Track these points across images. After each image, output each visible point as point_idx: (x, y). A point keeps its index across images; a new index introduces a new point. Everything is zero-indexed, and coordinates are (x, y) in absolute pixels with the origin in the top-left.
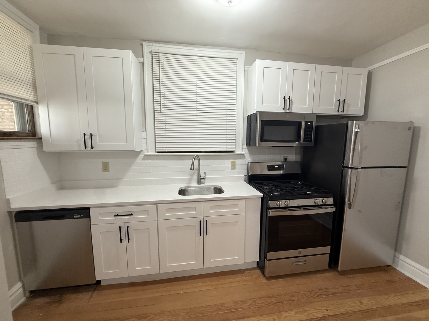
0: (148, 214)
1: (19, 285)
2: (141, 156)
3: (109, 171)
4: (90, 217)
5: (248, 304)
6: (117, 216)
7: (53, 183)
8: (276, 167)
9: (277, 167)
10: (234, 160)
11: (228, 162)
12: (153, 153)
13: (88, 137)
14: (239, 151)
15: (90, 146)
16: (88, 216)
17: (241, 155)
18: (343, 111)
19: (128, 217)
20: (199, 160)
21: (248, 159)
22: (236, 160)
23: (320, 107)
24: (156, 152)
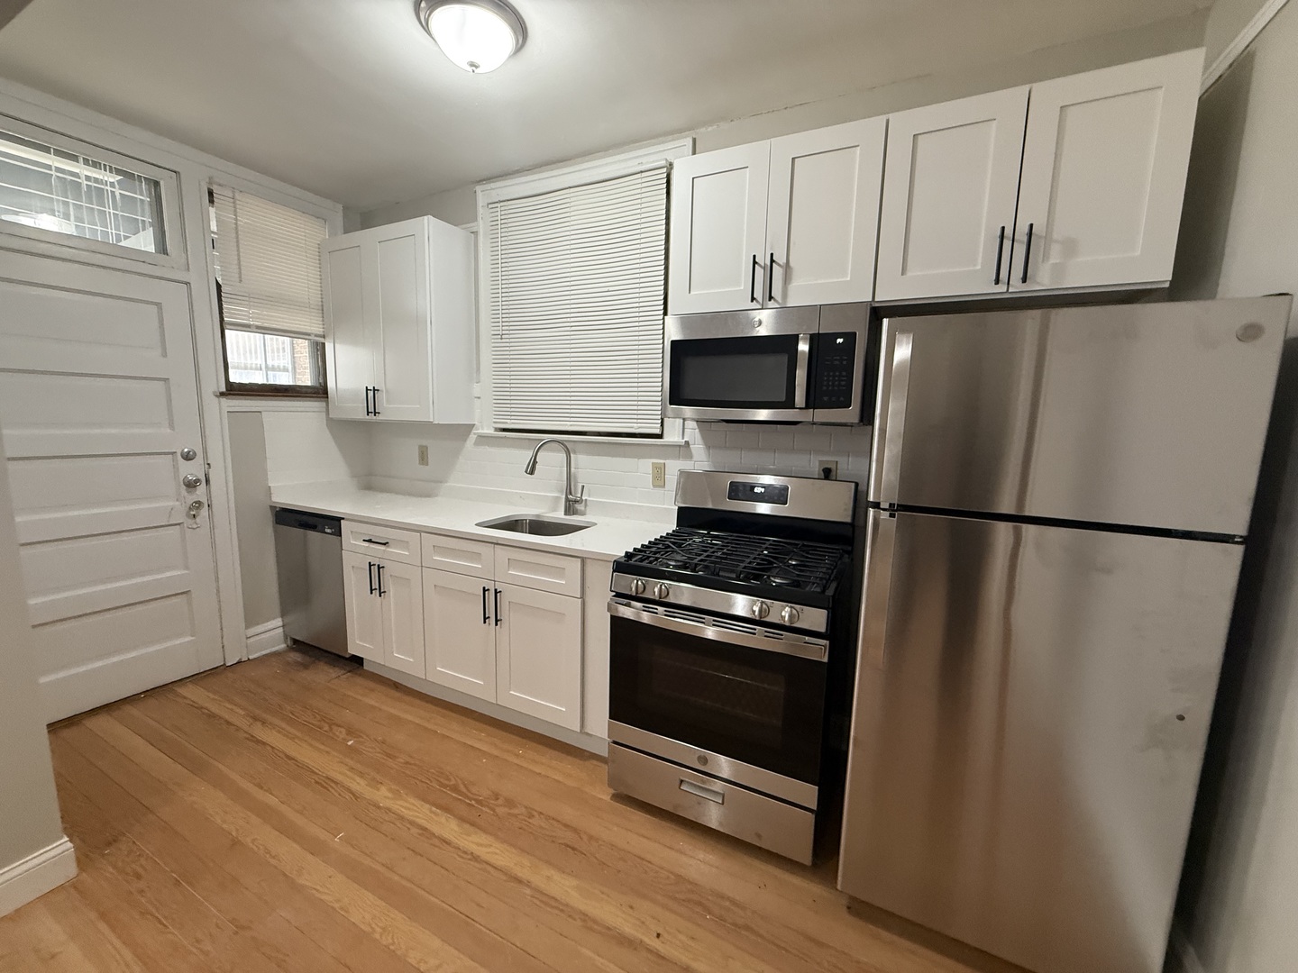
0: (408, 550)
1: (278, 622)
2: (473, 437)
3: (427, 465)
4: (341, 536)
5: (512, 811)
6: (370, 541)
8: (757, 490)
9: (763, 490)
10: (662, 461)
11: (646, 466)
12: (491, 432)
13: (370, 394)
14: (673, 436)
15: (371, 409)
16: (339, 534)
17: (680, 446)
18: (1024, 280)
19: (383, 548)
20: (568, 453)
21: (700, 461)
22: (667, 462)
23: (909, 274)
24: (496, 430)
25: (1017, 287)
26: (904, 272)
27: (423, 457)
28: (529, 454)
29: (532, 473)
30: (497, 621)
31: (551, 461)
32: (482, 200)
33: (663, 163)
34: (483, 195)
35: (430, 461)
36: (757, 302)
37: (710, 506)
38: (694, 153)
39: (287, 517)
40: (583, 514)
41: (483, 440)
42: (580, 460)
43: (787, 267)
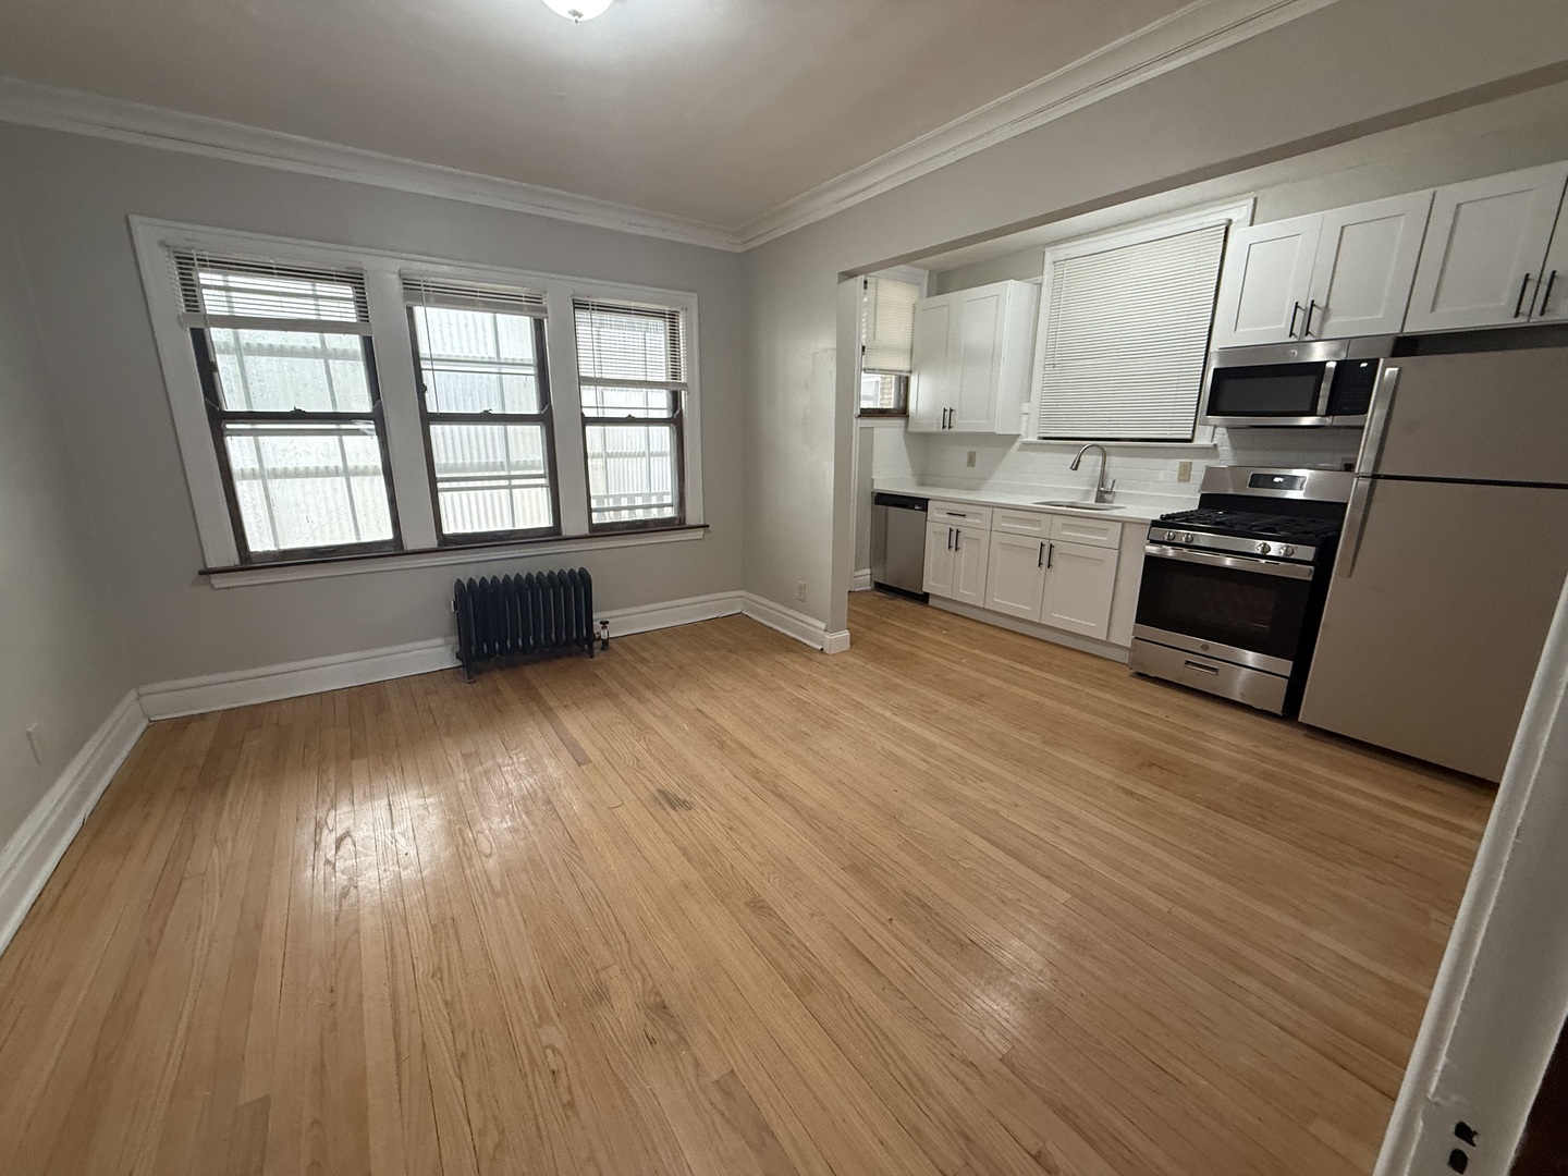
0: (981, 520)
2: (1017, 444)
3: (975, 466)
6: (952, 514)
7: (914, 475)
8: (1276, 480)
9: (1282, 480)
10: (1190, 461)
11: (1174, 464)
12: (1035, 440)
13: (947, 413)
14: (1202, 440)
15: (947, 424)
16: (926, 510)
17: (1208, 448)
18: (1542, 313)
19: (960, 518)
20: (1104, 455)
21: (1226, 458)
22: (1193, 461)
23: (1439, 310)
24: (1039, 438)
25: (1536, 319)
26: (1433, 309)
27: (971, 461)
28: (1073, 458)
29: (1076, 469)
30: (1049, 566)
31: (1091, 462)
32: (1049, 258)
33: (1224, 221)
34: (1050, 256)
35: (976, 464)
36: (1296, 336)
37: (1231, 492)
38: (1251, 224)
39: (883, 499)
40: (1112, 502)
41: (1028, 446)
42: (1113, 461)
43: (1326, 310)
